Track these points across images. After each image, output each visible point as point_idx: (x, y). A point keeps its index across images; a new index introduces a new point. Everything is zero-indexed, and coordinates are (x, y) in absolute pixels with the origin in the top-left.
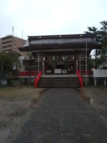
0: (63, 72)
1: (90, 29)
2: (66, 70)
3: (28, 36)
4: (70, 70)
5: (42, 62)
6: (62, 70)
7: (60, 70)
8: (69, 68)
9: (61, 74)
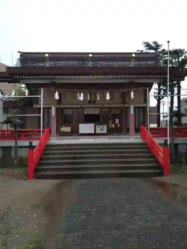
0: (99, 131)
1: (148, 45)
2: (105, 126)
3: (19, 52)
4: (113, 126)
5: (50, 108)
6: (97, 126)
7: (92, 125)
8: (110, 122)
9: (95, 134)
